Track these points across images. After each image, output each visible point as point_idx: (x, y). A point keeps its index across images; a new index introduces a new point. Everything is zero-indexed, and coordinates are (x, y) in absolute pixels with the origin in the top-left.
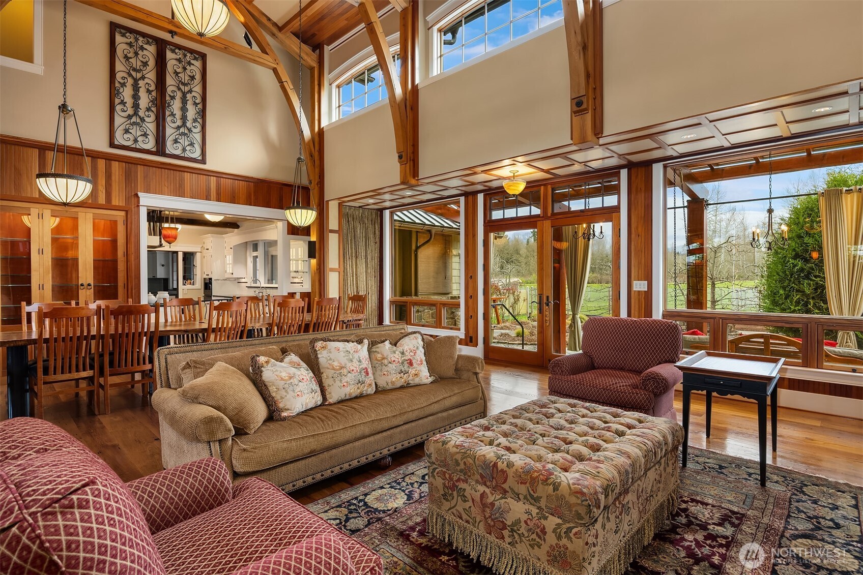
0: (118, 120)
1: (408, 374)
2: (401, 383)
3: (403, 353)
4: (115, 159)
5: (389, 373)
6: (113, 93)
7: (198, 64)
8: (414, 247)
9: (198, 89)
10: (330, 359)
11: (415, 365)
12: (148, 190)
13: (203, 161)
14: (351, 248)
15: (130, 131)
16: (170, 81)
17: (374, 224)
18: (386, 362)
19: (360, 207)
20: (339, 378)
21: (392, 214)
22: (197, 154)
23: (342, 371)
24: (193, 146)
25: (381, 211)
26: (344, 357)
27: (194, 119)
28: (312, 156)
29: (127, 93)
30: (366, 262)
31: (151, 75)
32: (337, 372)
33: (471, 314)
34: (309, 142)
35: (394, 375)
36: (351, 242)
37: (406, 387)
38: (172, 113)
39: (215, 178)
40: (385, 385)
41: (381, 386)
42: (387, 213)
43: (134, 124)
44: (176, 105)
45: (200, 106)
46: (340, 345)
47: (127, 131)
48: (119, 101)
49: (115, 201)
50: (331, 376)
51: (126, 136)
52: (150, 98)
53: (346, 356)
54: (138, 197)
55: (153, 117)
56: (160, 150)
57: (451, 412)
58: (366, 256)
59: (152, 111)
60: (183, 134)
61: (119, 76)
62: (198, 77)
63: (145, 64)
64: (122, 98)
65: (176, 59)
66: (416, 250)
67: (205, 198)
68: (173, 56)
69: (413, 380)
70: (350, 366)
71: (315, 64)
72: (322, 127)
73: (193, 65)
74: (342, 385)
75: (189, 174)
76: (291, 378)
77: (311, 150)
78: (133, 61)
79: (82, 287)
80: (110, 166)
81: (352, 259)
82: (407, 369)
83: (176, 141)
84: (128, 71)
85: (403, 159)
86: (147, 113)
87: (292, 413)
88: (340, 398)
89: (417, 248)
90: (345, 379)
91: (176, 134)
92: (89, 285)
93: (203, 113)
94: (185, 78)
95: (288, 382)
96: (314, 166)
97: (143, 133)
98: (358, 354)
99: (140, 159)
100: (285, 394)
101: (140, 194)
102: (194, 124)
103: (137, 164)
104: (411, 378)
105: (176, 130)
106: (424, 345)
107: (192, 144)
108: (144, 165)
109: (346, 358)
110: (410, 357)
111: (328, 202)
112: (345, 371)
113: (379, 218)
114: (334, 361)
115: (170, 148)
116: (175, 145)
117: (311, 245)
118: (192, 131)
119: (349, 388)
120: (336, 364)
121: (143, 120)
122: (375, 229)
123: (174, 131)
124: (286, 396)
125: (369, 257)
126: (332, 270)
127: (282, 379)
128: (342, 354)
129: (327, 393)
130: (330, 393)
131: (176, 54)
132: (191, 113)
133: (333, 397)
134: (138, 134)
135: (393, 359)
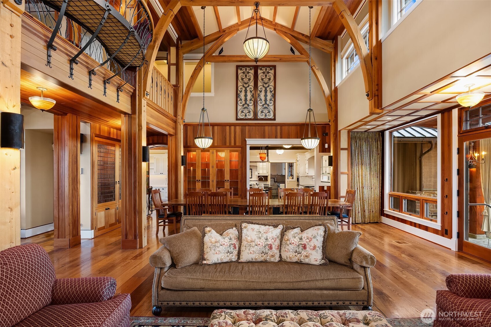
0: (239, 108)
1: (300, 255)
2: (295, 260)
3: (301, 239)
4: (237, 125)
5: (289, 251)
6: (237, 96)
7: (272, 72)
8: (418, 154)
9: (272, 84)
10: (247, 235)
11: (308, 249)
12: (250, 137)
13: (274, 119)
14: (358, 159)
15: (243, 111)
16: (260, 84)
17: (377, 142)
18: (288, 242)
19: (365, 131)
20: (249, 248)
21: (391, 133)
22: (271, 117)
23: (251, 243)
24: (270, 113)
25: (382, 133)
26: (255, 235)
27: (270, 99)
28: (330, 105)
29: (242, 95)
30: (370, 167)
31: (252, 84)
32: (249, 244)
33: (446, 210)
34: (328, 97)
35: (291, 253)
36: (358, 155)
37: (299, 263)
38: (260, 99)
39: (279, 127)
40: (286, 258)
41: (283, 258)
42: (387, 133)
43: (245, 108)
44: (262, 95)
45: (273, 92)
46: (256, 227)
47: (242, 112)
48: (240, 99)
49: (237, 144)
50: (244, 245)
51: (242, 114)
52: (251, 94)
53: (257, 234)
54: (246, 141)
55: (252, 102)
56: (255, 118)
57: (325, 292)
58: (370, 163)
59: (252, 100)
60: (266, 108)
61: (239, 89)
62: (272, 78)
63: (249, 79)
64: (240, 98)
65: (262, 73)
66: (420, 157)
67: (275, 138)
68: (262, 71)
69: (304, 259)
70: (258, 241)
71: (332, 50)
72: (336, 86)
73: (270, 73)
74: (250, 252)
75: (267, 126)
76: (216, 242)
77: (329, 101)
78: (245, 80)
79: (226, 181)
80: (236, 128)
81: (358, 166)
82: (300, 251)
83: (262, 112)
84: (242, 85)
85: (369, 96)
86: (250, 102)
87: (209, 262)
88: (248, 260)
89: (422, 154)
90: (252, 249)
91: (262, 108)
92: (228, 180)
93: (274, 96)
94: (266, 80)
95: (213, 244)
96: (332, 111)
97: (248, 111)
98: (267, 235)
99: (247, 123)
100: (209, 251)
101: (246, 139)
102: (270, 102)
103: (246, 126)
104: (302, 258)
105: (262, 106)
106: (324, 235)
107: (269, 112)
108: (248, 126)
109: (257, 236)
110: (305, 242)
111: (340, 131)
112: (253, 244)
113: (381, 137)
114: (248, 237)
115: (260, 116)
116: (262, 114)
117: (330, 158)
118: (269, 105)
119: (254, 255)
120: (249, 238)
121: (248, 105)
122: (377, 144)
123: (261, 107)
124: (209, 252)
125: (373, 164)
126: (343, 173)
127: (211, 242)
128: (255, 233)
129: (241, 255)
130: (242, 256)
131: (262, 70)
132: (269, 95)
133: (244, 258)
134: (247, 112)
135: (293, 242)
